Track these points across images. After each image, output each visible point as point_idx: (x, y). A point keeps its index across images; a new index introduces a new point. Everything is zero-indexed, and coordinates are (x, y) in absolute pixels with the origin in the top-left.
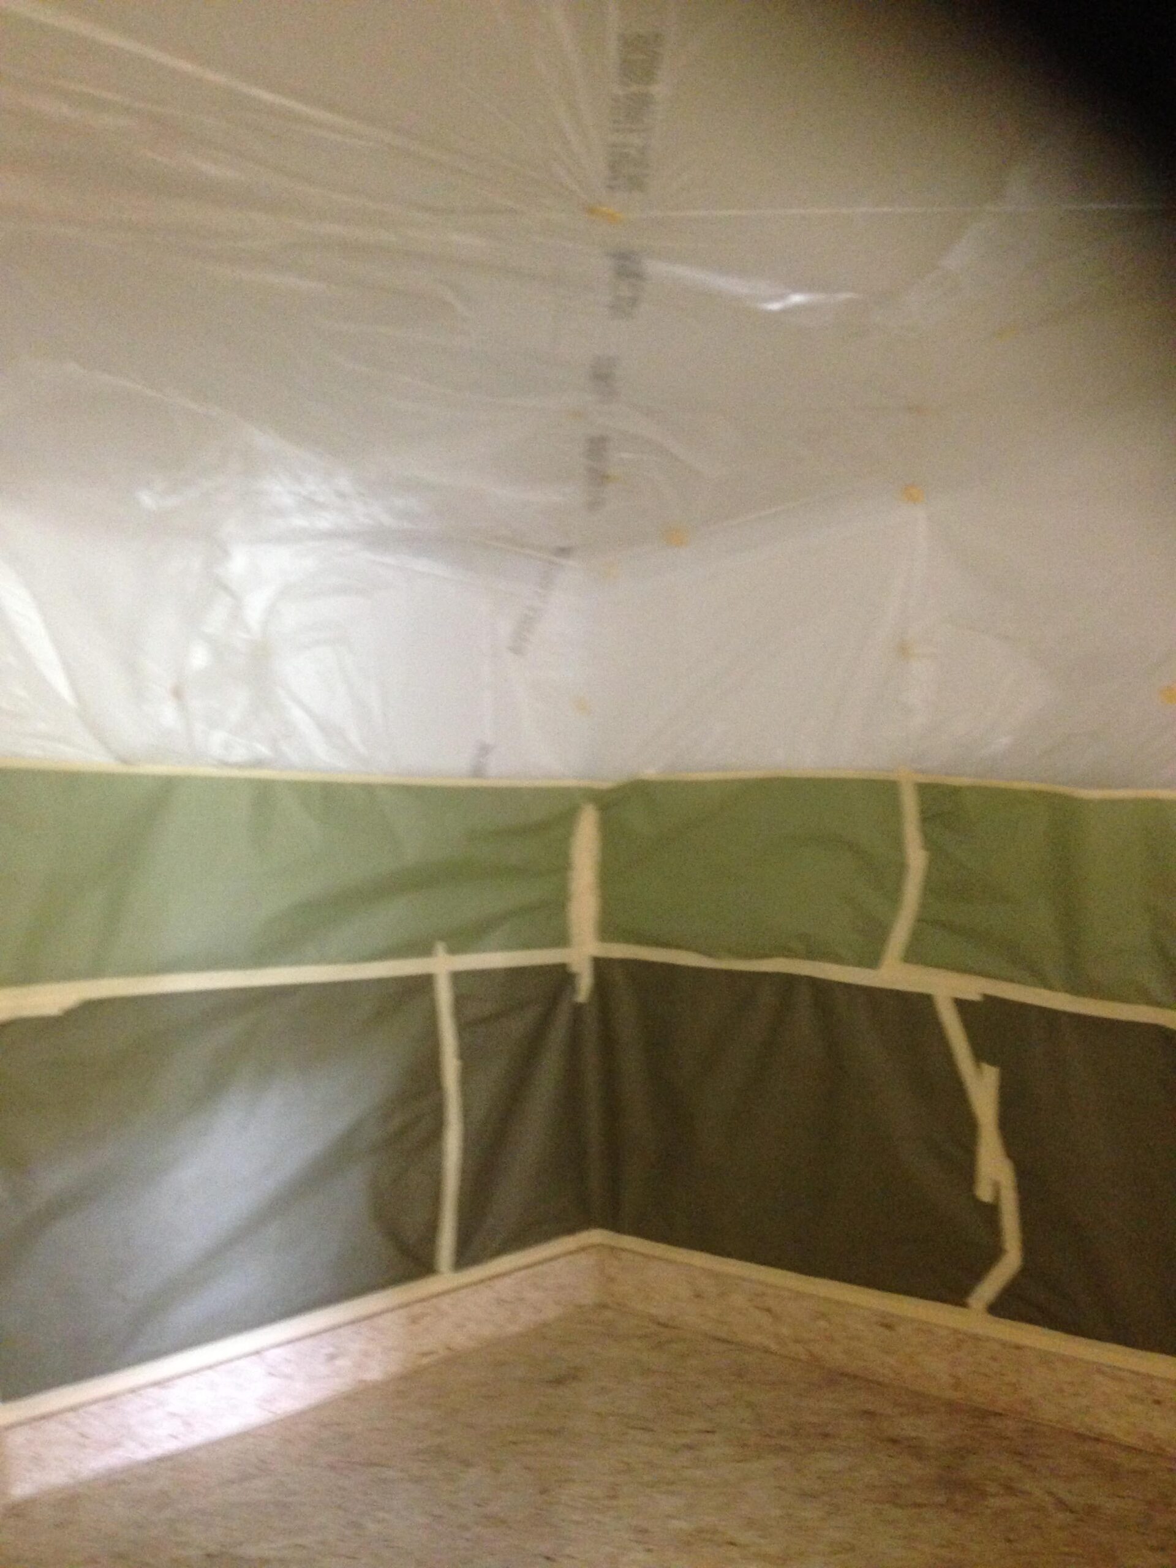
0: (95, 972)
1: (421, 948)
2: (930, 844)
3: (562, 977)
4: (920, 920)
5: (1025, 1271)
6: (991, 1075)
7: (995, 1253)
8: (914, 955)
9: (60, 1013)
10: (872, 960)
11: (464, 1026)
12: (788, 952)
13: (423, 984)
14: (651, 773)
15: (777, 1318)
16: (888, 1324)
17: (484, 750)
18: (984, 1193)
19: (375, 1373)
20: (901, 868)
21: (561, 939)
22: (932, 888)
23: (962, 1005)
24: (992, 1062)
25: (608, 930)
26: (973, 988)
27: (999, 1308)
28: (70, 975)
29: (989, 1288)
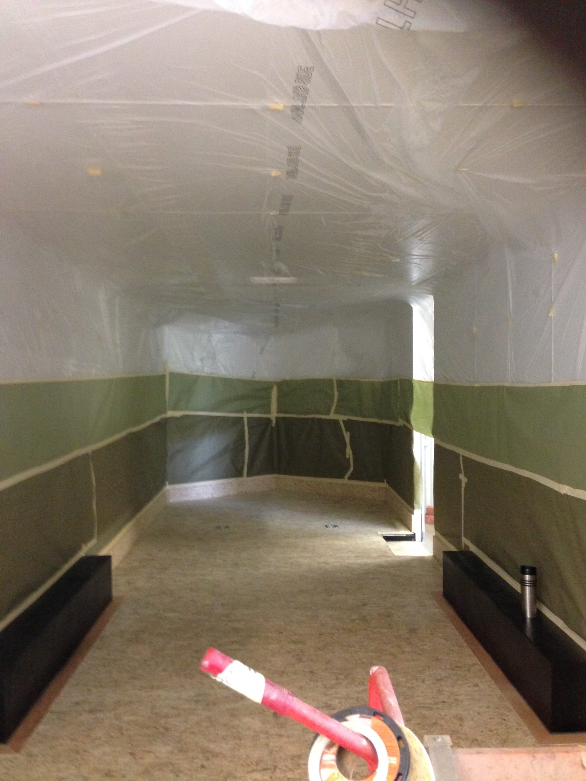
0: (186, 409)
1: (241, 411)
2: (338, 391)
3: (269, 420)
4: (337, 406)
5: (353, 471)
6: (348, 434)
7: (348, 468)
8: (336, 412)
9: (180, 416)
10: (328, 413)
11: (249, 428)
12: (314, 413)
13: (242, 419)
14: (287, 378)
15: (310, 486)
16: (331, 484)
17: (254, 373)
18: (347, 457)
19: (231, 493)
20: (333, 395)
21: (269, 412)
22: (339, 400)
23: (344, 421)
24: (348, 431)
25: (279, 411)
26: (346, 418)
27: (350, 478)
28: (182, 410)
29: (348, 475)
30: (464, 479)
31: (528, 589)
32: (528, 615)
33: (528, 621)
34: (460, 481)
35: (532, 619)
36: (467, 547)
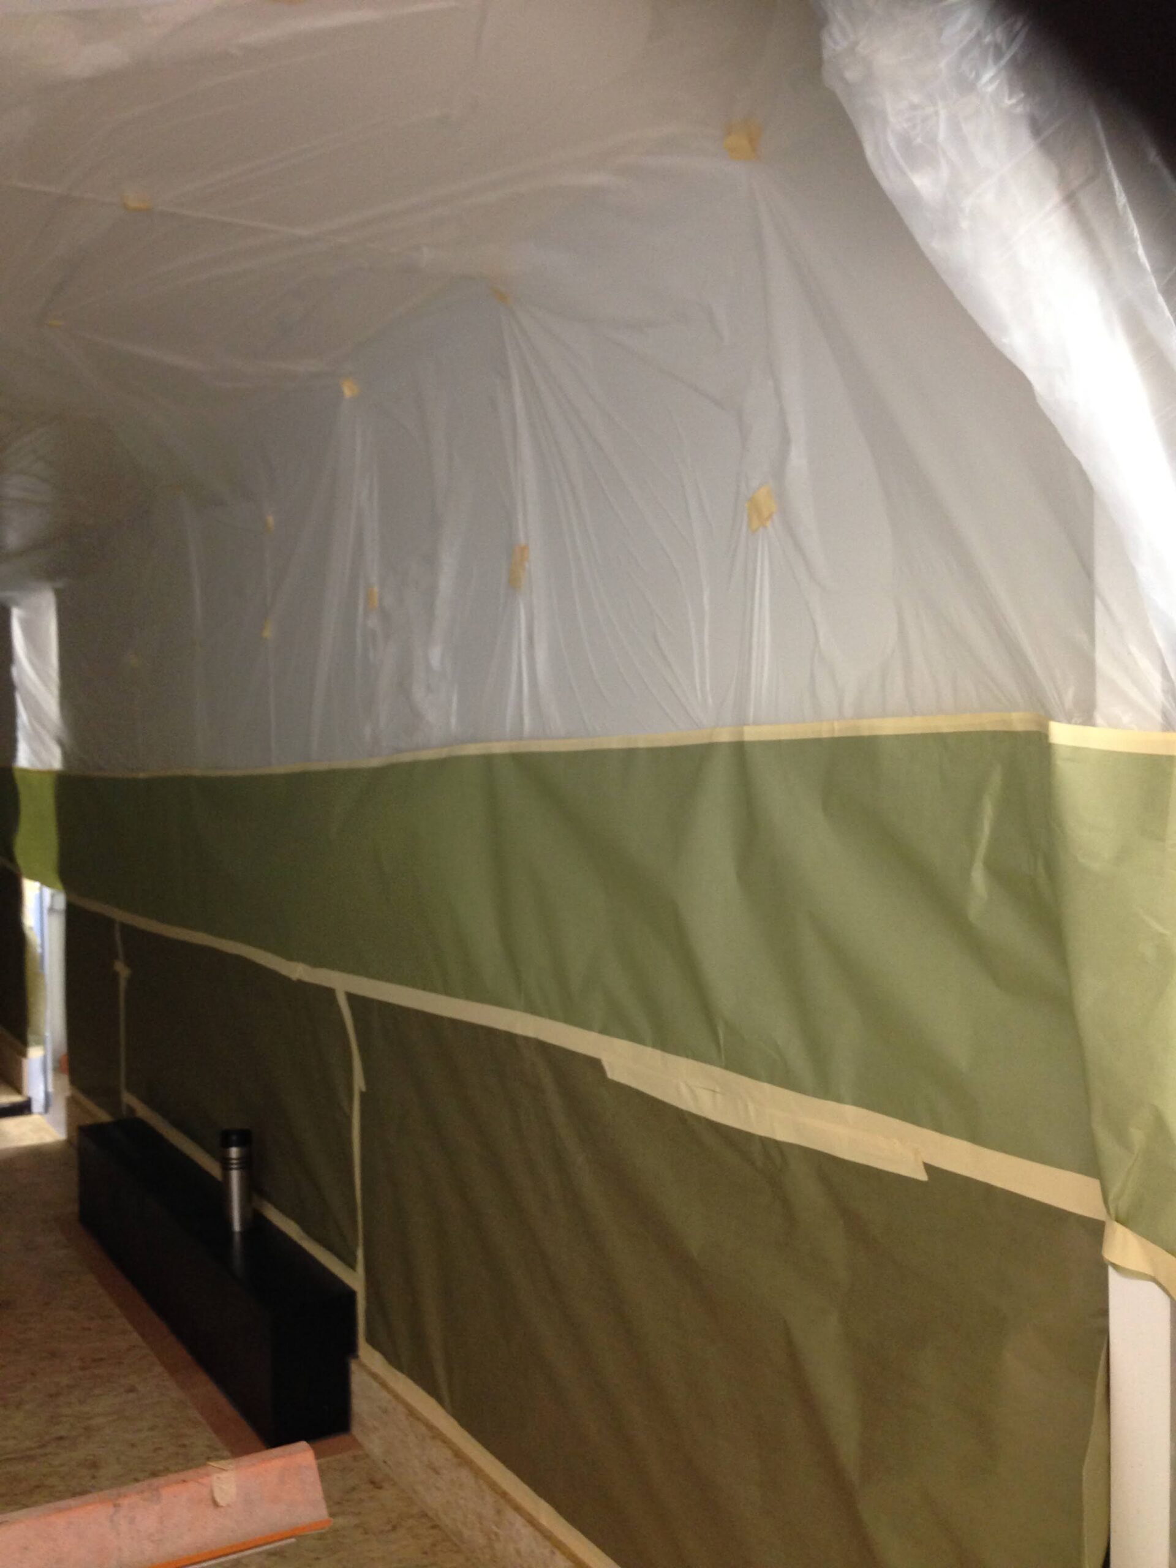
30: (122, 970)
31: (235, 1175)
32: (237, 1227)
33: (237, 1239)
34: (115, 976)
35: (244, 1233)
36: (131, 1110)
